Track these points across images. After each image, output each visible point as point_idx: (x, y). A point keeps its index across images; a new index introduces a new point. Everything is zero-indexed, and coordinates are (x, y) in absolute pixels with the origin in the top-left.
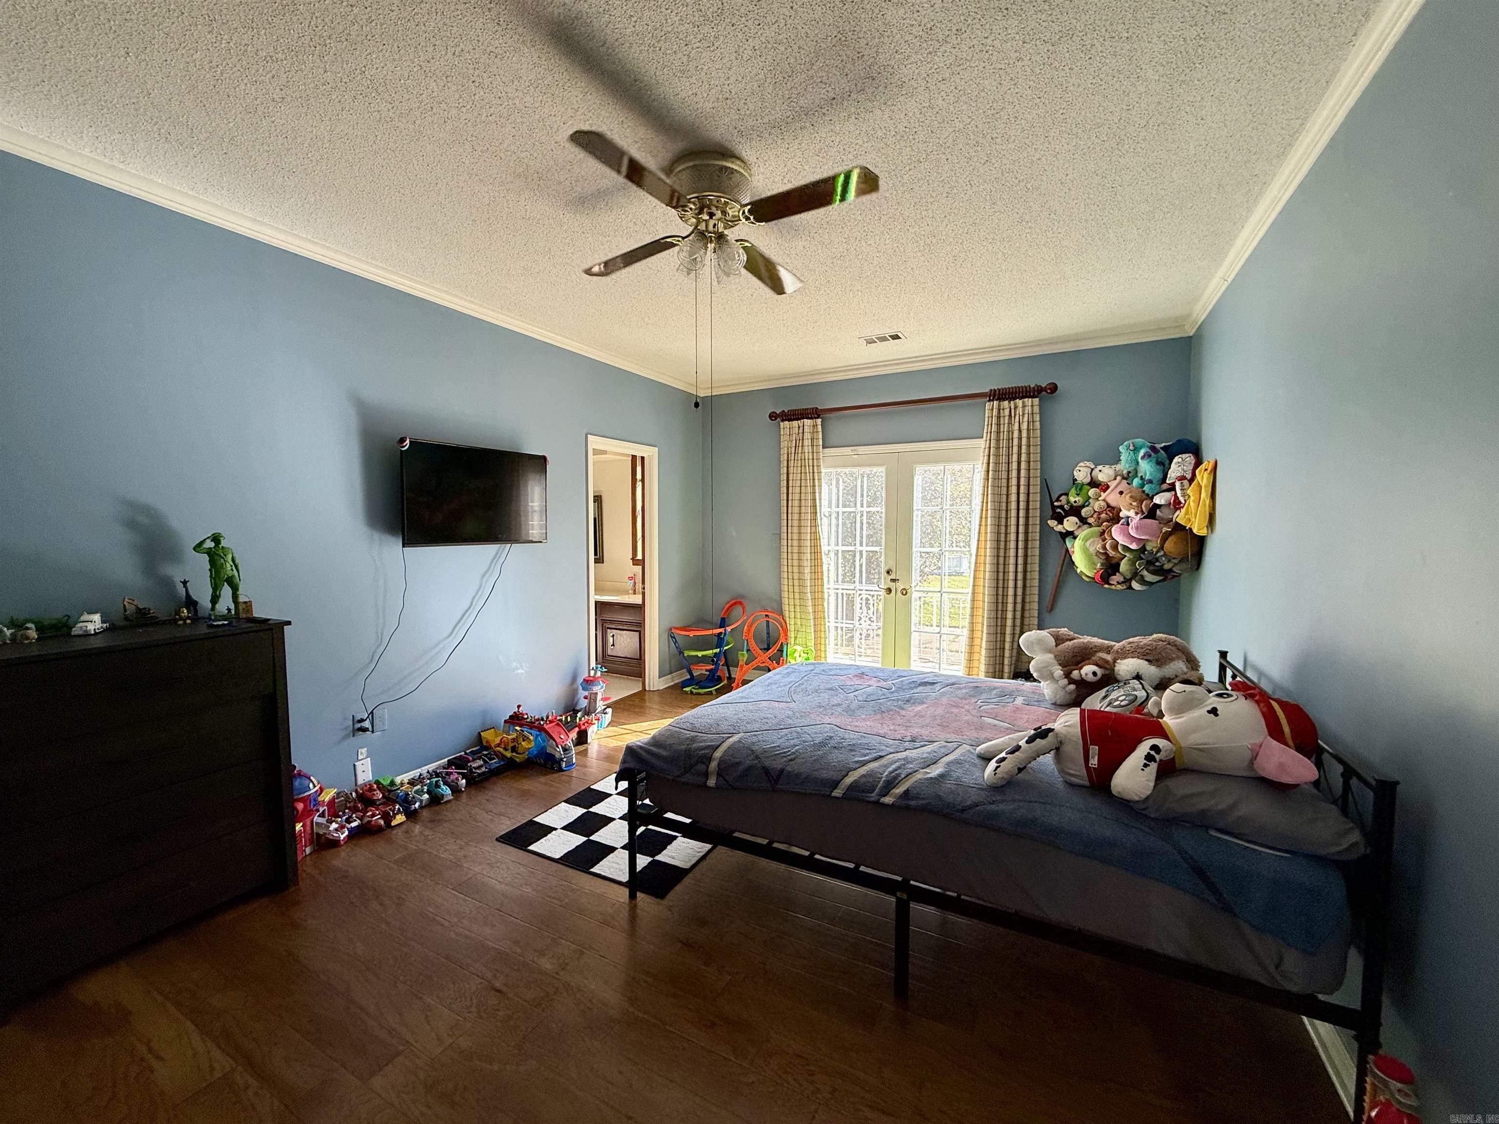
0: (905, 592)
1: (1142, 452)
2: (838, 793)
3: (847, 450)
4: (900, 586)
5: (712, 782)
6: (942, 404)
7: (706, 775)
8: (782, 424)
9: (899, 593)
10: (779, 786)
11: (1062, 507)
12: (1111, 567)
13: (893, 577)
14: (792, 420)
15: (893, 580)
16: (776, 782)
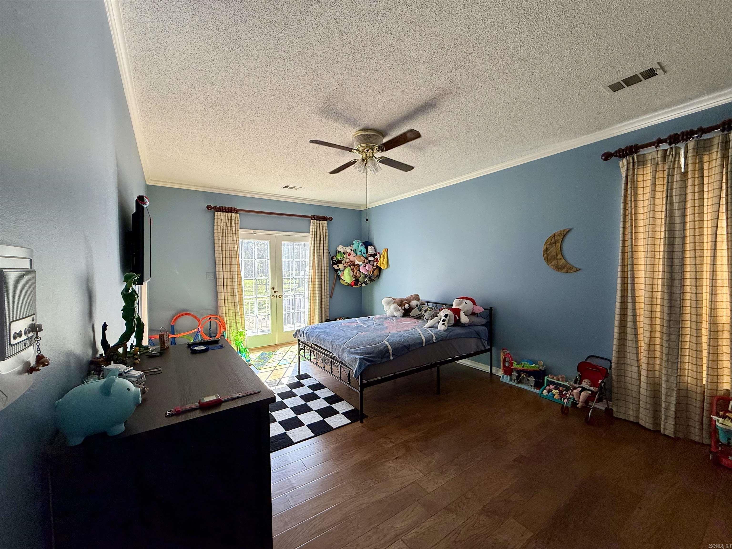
0: (280, 296)
1: (360, 244)
2: (424, 344)
3: (252, 231)
4: (278, 294)
5: (391, 358)
6: (293, 217)
7: (389, 357)
8: (216, 213)
9: (278, 297)
10: (410, 350)
11: (335, 260)
12: (357, 281)
13: (275, 290)
14: (223, 212)
15: (275, 292)
16: (409, 349)
